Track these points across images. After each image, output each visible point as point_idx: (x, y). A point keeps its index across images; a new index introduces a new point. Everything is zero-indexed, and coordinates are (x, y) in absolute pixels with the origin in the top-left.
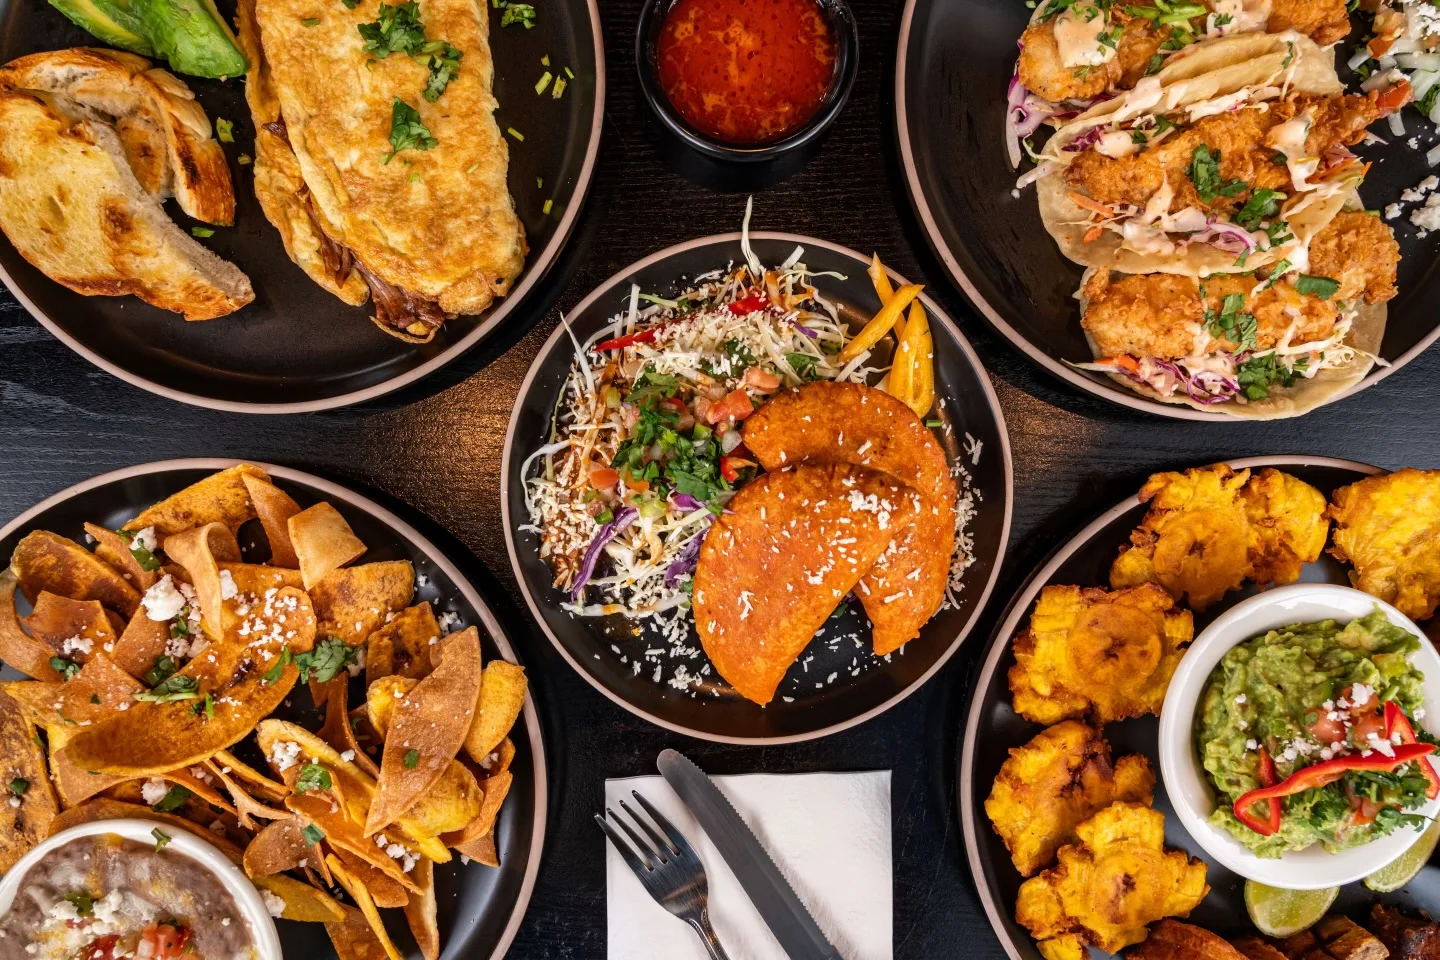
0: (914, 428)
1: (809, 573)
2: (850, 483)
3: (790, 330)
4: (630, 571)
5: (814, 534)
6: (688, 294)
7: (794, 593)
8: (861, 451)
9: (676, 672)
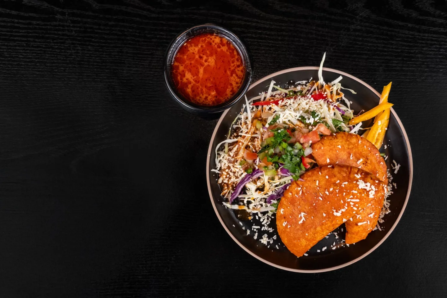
0: (377, 156)
1: (335, 211)
2: (358, 176)
3: (333, 109)
4: (253, 194)
5: (340, 195)
6: (292, 88)
7: (325, 217)
8: (359, 162)
9: (263, 237)
